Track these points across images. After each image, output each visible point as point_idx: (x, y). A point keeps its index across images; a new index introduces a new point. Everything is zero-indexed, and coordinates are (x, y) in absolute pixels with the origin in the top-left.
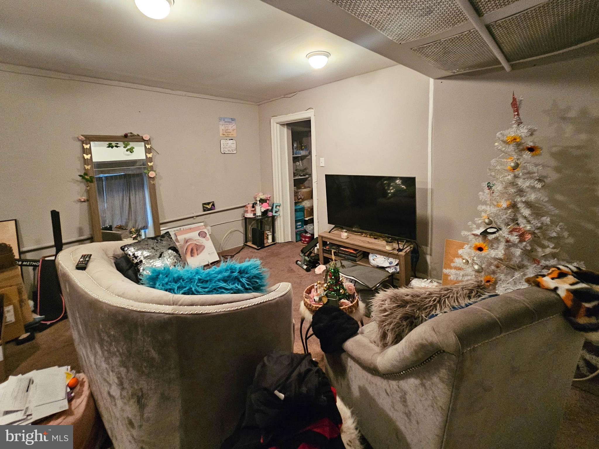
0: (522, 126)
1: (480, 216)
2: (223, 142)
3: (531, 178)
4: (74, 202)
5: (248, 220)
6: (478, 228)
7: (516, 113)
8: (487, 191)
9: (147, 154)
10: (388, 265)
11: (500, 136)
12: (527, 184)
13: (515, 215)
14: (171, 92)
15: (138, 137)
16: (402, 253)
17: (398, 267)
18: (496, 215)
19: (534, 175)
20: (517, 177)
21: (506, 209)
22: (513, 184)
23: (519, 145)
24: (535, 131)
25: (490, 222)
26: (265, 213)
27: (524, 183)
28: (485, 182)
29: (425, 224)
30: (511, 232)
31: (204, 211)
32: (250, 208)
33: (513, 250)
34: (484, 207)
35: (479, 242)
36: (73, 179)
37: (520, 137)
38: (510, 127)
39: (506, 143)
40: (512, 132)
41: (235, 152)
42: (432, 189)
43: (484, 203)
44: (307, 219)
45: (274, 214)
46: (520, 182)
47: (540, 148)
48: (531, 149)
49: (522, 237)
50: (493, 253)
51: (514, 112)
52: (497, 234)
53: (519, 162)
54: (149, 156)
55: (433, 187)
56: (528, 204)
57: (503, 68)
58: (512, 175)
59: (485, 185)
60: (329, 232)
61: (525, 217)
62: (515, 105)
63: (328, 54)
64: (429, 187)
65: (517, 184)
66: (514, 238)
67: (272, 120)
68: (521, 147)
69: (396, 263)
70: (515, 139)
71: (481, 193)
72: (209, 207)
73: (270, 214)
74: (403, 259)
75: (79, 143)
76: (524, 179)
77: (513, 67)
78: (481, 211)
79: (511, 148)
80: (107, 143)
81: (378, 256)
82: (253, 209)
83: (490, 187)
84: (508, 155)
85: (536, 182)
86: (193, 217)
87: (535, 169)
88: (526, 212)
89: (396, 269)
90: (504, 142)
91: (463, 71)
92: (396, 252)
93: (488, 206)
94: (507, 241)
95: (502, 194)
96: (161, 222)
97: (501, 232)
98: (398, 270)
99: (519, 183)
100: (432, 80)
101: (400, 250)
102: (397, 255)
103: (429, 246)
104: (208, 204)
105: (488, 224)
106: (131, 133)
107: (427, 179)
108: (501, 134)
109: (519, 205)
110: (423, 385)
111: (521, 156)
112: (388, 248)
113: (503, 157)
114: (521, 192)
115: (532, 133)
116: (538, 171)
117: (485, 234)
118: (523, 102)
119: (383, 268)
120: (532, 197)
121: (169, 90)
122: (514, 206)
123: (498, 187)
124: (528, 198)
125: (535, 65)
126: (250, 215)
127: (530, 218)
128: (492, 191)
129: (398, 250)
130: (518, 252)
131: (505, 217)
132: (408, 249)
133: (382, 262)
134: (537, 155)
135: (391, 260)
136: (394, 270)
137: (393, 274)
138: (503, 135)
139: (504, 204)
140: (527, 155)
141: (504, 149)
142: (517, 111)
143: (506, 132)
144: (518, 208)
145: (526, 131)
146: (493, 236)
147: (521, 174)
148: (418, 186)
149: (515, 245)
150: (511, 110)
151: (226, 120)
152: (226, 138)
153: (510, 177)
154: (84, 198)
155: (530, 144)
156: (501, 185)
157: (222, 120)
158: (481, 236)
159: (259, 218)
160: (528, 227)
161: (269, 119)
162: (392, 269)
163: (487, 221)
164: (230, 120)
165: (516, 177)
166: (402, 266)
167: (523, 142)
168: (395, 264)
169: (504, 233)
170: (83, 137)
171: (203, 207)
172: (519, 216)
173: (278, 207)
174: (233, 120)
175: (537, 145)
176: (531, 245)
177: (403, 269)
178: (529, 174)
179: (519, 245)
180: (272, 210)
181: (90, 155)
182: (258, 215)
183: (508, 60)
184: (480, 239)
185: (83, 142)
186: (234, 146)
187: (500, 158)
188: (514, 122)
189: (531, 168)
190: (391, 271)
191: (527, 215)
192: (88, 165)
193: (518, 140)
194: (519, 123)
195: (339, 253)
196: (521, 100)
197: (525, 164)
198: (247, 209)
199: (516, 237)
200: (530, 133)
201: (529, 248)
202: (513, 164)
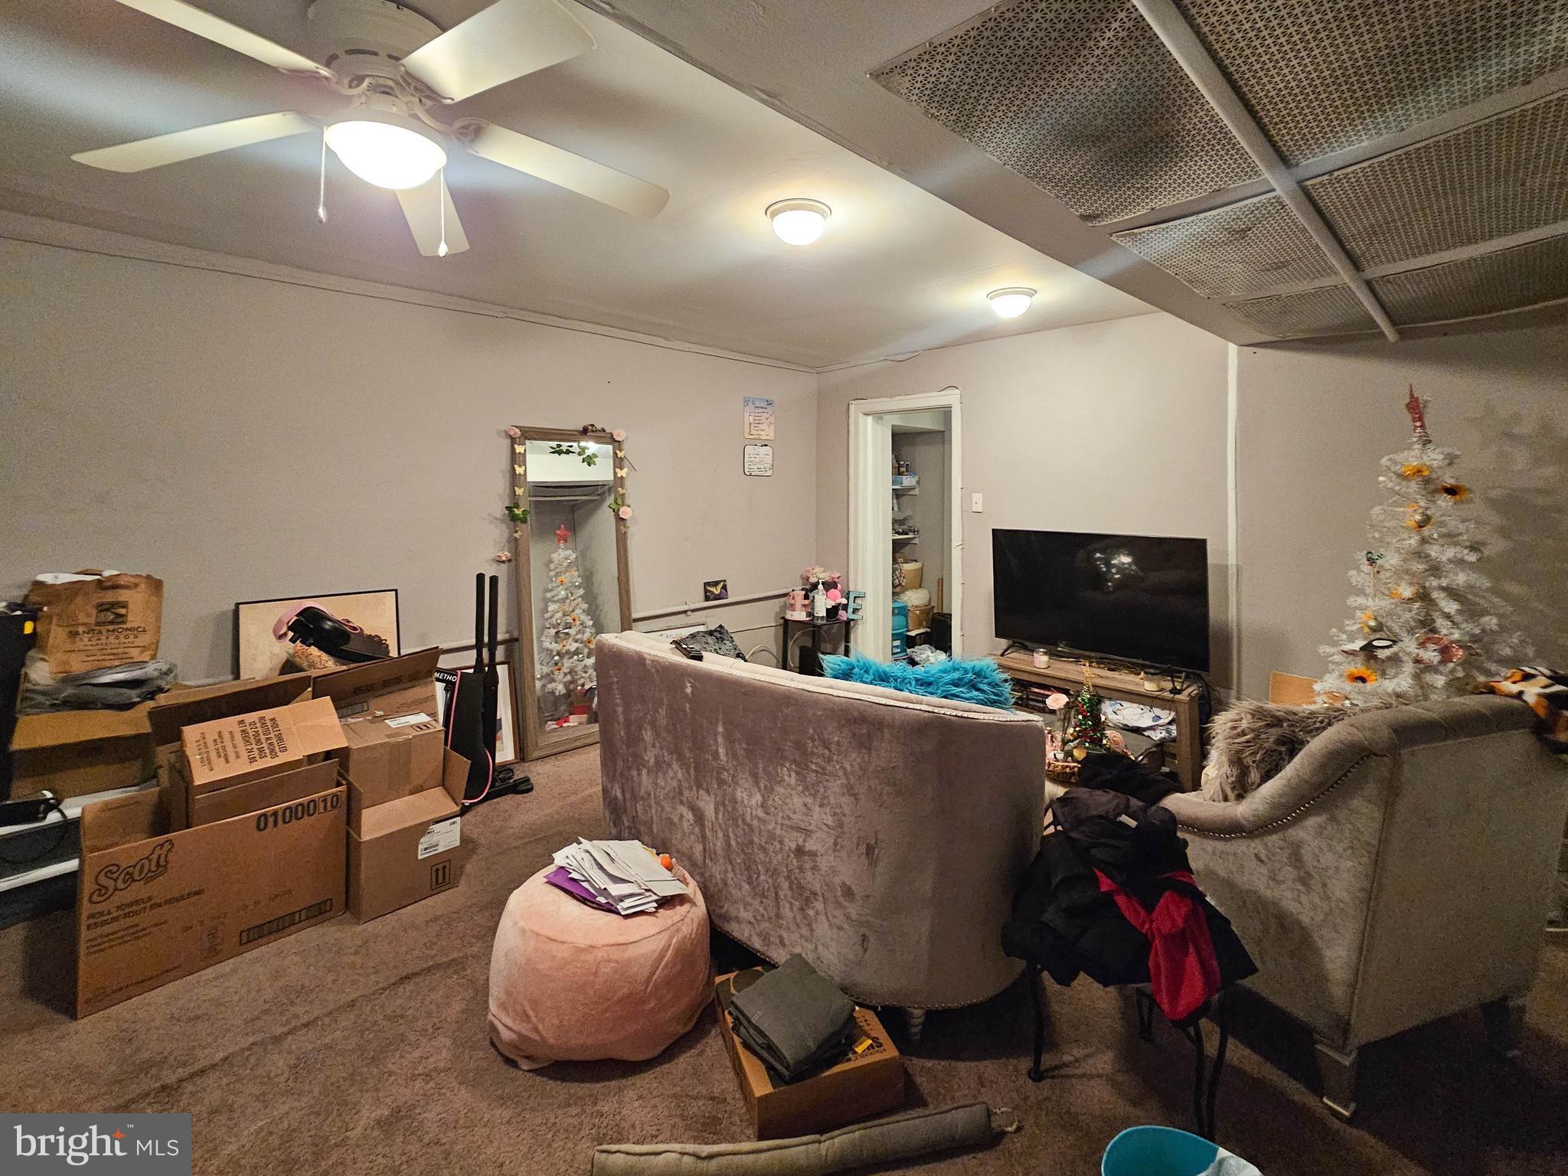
0: (1431, 446)
1: (1352, 617)
2: (749, 450)
3: (1456, 544)
4: (487, 561)
5: (790, 625)
6: (1352, 638)
7: (1418, 424)
8: (1366, 567)
9: (618, 470)
10: (1151, 723)
11: (1389, 463)
12: (1450, 553)
13: (1428, 614)
14: (661, 342)
15: (602, 434)
16: (1183, 697)
17: (1174, 727)
18: (1390, 614)
19: (1461, 538)
20: (1428, 542)
21: (1411, 600)
22: (1419, 555)
23: (1427, 481)
24: (1457, 457)
25: (1379, 628)
26: (832, 612)
27: (1443, 553)
28: (1360, 551)
29: (1225, 638)
30: (1422, 645)
31: (707, 599)
32: (800, 600)
33: (1428, 678)
34: (1361, 600)
35: (1358, 667)
36: (490, 515)
37: (1430, 467)
38: (1409, 447)
39: (1402, 477)
40: (1413, 457)
41: (769, 473)
42: (1238, 568)
43: (1360, 592)
44: (913, 633)
45: (852, 616)
46: (1434, 551)
47: (1466, 490)
48: (1451, 491)
49: (1445, 652)
50: (1389, 685)
51: (1414, 421)
52: (1395, 649)
53: (1428, 512)
54: (620, 473)
55: (1240, 564)
56: (1452, 593)
57: (1382, 334)
58: (1417, 538)
59: (1361, 556)
60: (1002, 655)
61: (1448, 616)
62: (1415, 408)
63: (1032, 293)
64: (1232, 561)
65: (1428, 556)
66: (1431, 655)
67: (852, 407)
68: (1432, 487)
69: (1170, 718)
70: (1419, 471)
71: (1353, 572)
72: (717, 591)
73: (843, 615)
74: (1184, 709)
75: (508, 442)
76: (1443, 546)
77: (1402, 334)
78: (1356, 608)
79: (1413, 486)
80: (554, 444)
81: (1126, 704)
82: (807, 602)
83: (1371, 561)
84: (1405, 499)
85: (1466, 551)
86: (685, 612)
87: (1462, 527)
88: (1451, 607)
89: (1168, 732)
90: (1400, 476)
91: (1301, 336)
92: (1167, 695)
93: (1370, 599)
94: (1417, 661)
95: (1402, 573)
96: (635, 616)
97: (1400, 644)
98: (1174, 733)
99: (1433, 554)
100: (1232, 348)
101: (1174, 691)
102: (1172, 701)
103: (1235, 687)
104: (716, 584)
105: (1374, 630)
106: (592, 425)
107: (1226, 544)
108: (1390, 459)
109: (1435, 595)
110: (1333, 819)
111: (1434, 502)
112: (1149, 686)
113: (1396, 504)
114: (1435, 569)
115: (1451, 460)
116: (1468, 531)
117: (1369, 650)
118: (1430, 405)
119: (1138, 731)
120: (1461, 579)
121: (662, 340)
122: (1423, 596)
123: (1391, 560)
124: (1453, 581)
125: (1445, 334)
126: (800, 615)
127: (1458, 618)
128: (1376, 569)
129: (1171, 692)
130: (1440, 681)
131: (1408, 615)
132: (1193, 690)
133: (1136, 717)
134: (1462, 502)
135: (1157, 711)
136: (1164, 734)
137: (1161, 744)
138: (1396, 463)
139: (1407, 591)
140: (1445, 502)
141: (1398, 488)
142: (1421, 419)
143: (1400, 457)
144: (1432, 600)
145: (1441, 457)
146: (1388, 652)
147: (1435, 536)
148: (1211, 559)
149: (1429, 668)
150: (1407, 417)
151: (758, 404)
152: (756, 442)
153: (1413, 541)
154: (505, 555)
155: (1450, 481)
156: (1397, 556)
157: (750, 403)
158: (1362, 653)
159: (820, 622)
160: (1456, 636)
161: (845, 405)
162: (1158, 731)
163: (1372, 623)
164: (764, 404)
165: (1424, 541)
166: (1183, 725)
167: (1434, 476)
168: (1167, 721)
169: (1409, 645)
170: (518, 431)
171: (706, 591)
172: (1436, 615)
173: (859, 601)
174: (770, 403)
175: (1463, 483)
176: (1464, 670)
177: (1186, 731)
178: (1451, 538)
179: (1441, 668)
180: (845, 607)
181: (523, 468)
182: (820, 615)
183: (1394, 323)
184: (1360, 659)
185: (513, 440)
186: (769, 460)
187: (1390, 505)
188: (1415, 439)
189: (1453, 524)
190: (1157, 735)
191: (1453, 612)
192: (520, 487)
193: (1426, 473)
194: (1426, 442)
195: (1028, 699)
196: (1427, 401)
197: (1442, 519)
198: (792, 602)
199: (1435, 654)
200: (1448, 461)
201: (1460, 674)
202: (1418, 517)
